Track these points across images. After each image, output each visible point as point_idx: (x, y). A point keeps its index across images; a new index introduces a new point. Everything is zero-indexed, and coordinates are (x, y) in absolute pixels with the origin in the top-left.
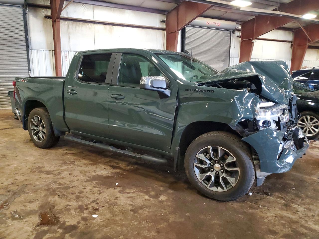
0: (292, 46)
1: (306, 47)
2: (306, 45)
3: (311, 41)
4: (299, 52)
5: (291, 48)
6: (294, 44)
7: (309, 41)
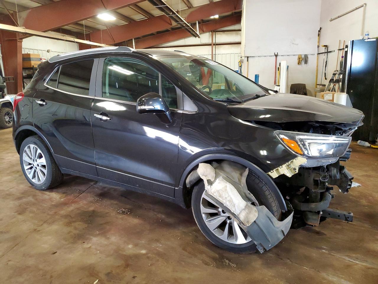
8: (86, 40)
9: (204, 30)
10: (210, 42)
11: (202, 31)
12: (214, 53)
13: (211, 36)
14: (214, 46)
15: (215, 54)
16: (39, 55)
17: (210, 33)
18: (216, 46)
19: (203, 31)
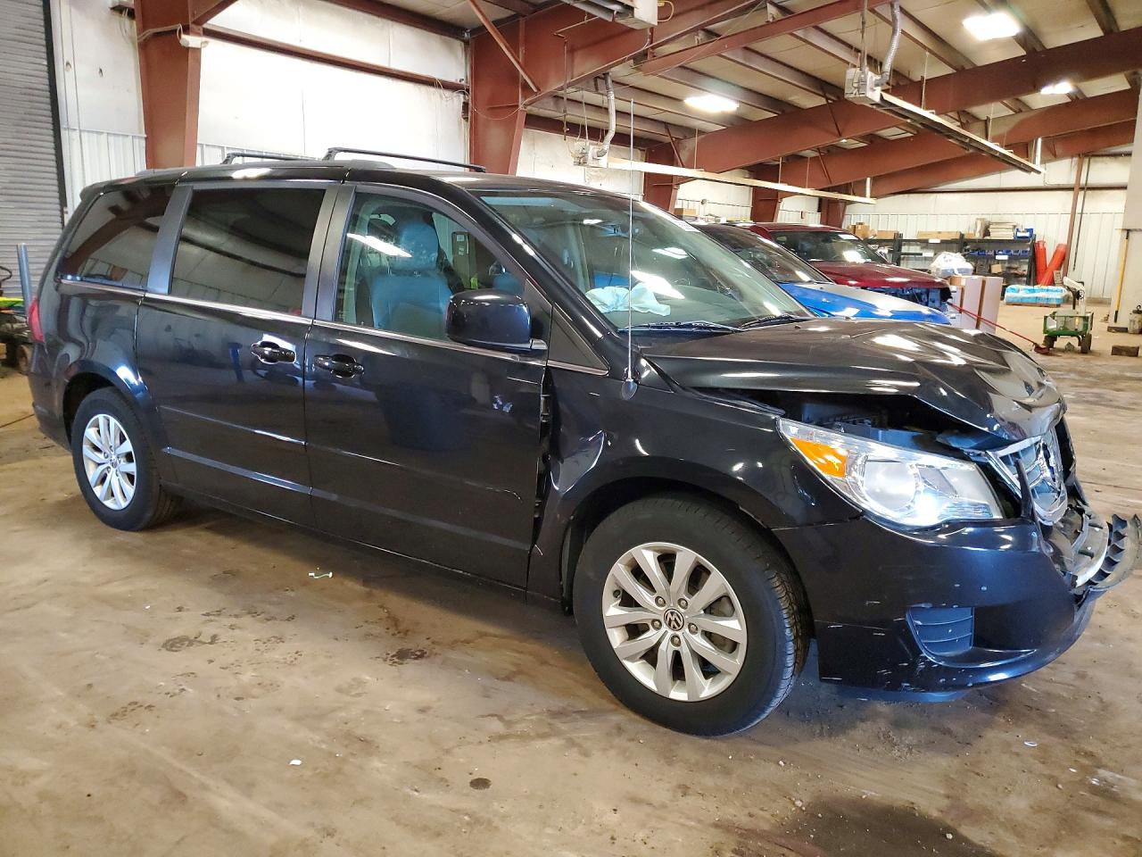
0: (466, 105)
1: (515, 116)
2: (517, 106)
3: (535, 90)
4: (494, 137)
5: (466, 119)
6: (475, 99)
7: (526, 86)
8: (781, 182)
9: (1059, 151)
10: (1072, 181)
11: (1051, 154)
12: (1079, 210)
13: (1076, 167)
14: (1082, 193)
15: (1082, 213)
16: (694, 210)
17: (1076, 159)
18: (1089, 192)
19: (1055, 155)
